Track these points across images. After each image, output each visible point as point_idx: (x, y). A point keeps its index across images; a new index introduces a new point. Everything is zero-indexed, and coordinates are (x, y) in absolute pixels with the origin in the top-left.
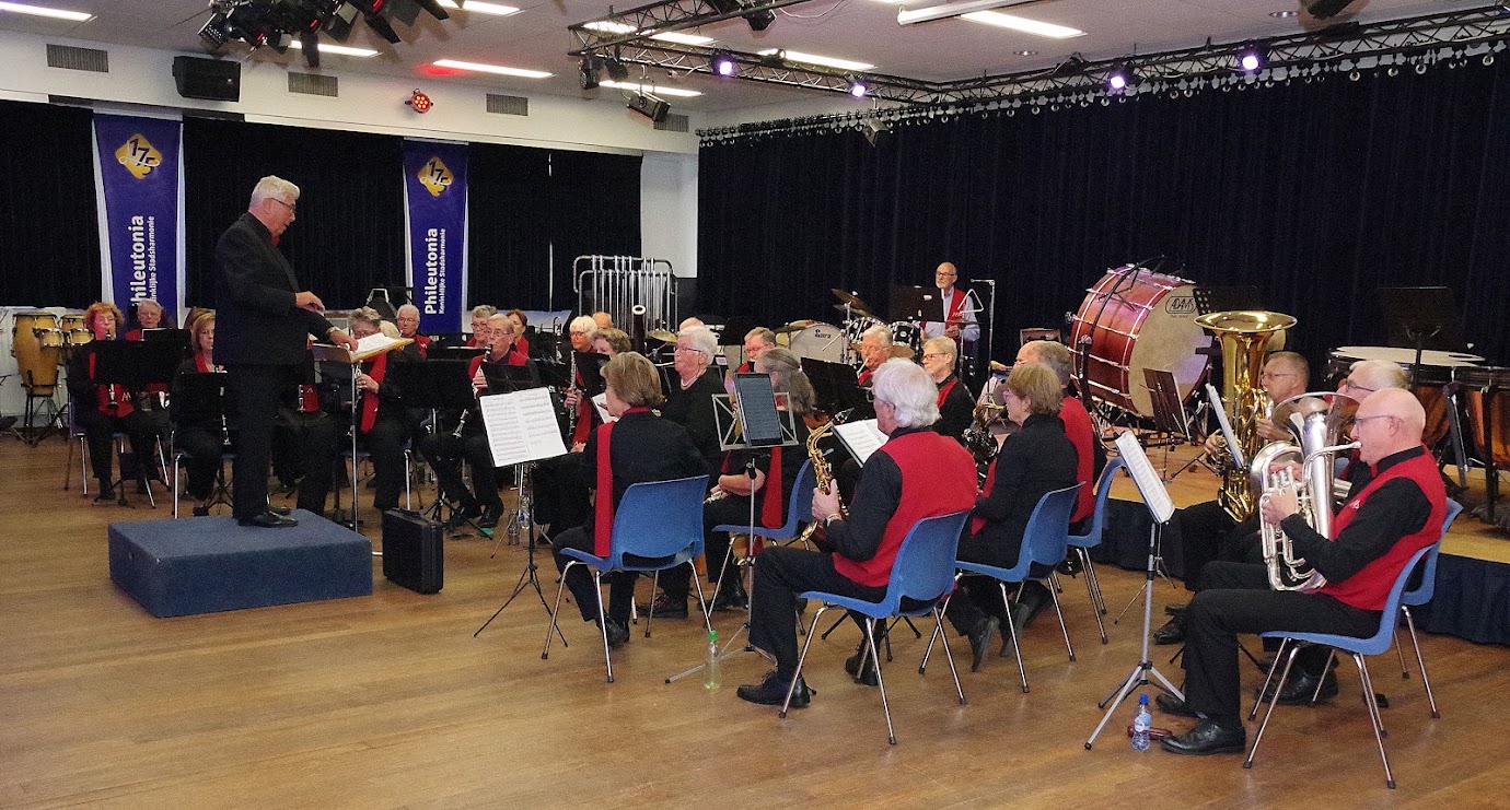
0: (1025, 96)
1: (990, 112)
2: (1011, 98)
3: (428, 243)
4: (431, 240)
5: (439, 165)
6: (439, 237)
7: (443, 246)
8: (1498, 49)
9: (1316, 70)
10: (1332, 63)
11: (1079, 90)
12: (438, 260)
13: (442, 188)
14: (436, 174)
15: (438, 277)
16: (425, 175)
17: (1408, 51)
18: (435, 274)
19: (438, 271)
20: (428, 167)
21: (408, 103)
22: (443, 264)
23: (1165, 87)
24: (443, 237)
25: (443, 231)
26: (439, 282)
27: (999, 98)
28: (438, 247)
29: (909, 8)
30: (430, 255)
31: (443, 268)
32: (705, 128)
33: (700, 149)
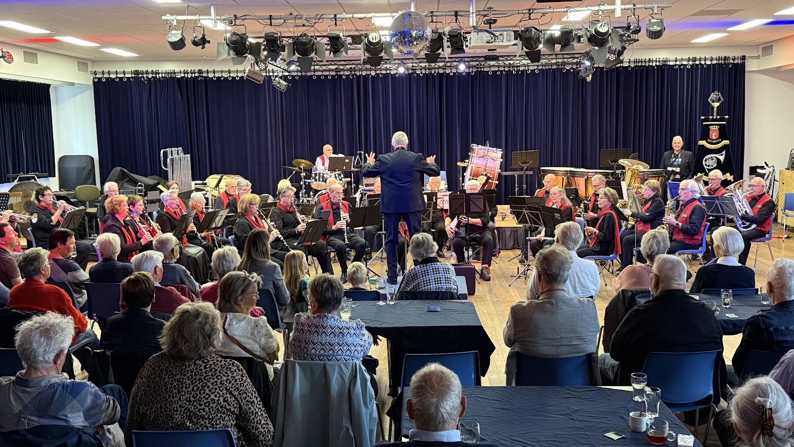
1: (318, 76)
8: (540, 68)
9: (475, 70)
10: (481, 68)
11: (366, 70)
17: (510, 66)
23: (411, 71)
32: (99, 70)
33: (94, 83)
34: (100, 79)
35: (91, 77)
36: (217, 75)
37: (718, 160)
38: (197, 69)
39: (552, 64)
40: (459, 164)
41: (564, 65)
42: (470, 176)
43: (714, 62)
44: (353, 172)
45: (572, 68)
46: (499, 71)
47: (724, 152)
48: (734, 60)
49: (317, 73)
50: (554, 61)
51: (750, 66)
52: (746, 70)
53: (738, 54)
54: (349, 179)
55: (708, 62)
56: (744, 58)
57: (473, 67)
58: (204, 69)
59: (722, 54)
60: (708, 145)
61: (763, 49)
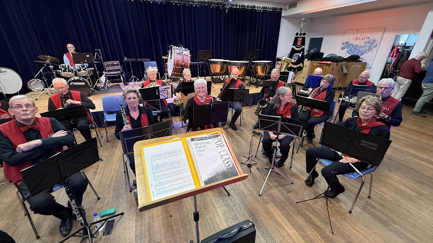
37: (299, 56)
39: (206, 2)
41: (211, 4)
42: (174, 66)
43: (271, 10)
45: (215, 6)
46: (178, 3)
47: (302, 52)
48: (278, 10)
51: (283, 14)
53: (278, 7)
55: (269, 10)
56: (281, 9)
59: (275, 6)
60: (296, 49)
61: (290, 5)
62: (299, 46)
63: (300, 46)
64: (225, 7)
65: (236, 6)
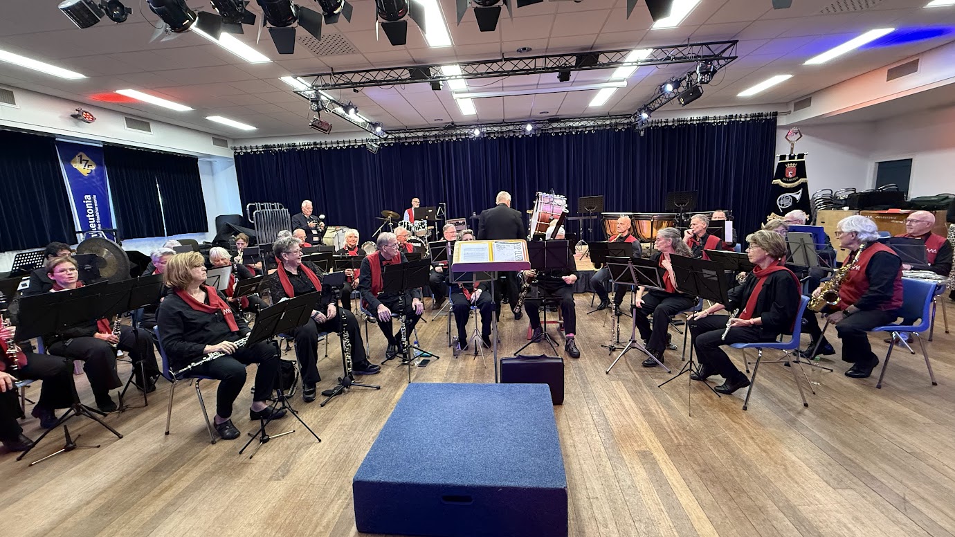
0: (424, 137)
1: (408, 143)
2: (418, 137)
3: (85, 203)
4: (87, 202)
5: (85, 157)
6: (92, 200)
7: (96, 205)
8: (596, 129)
9: (540, 132)
10: (545, 130)
11: (448, 135)
12: (95, 214)
13: (89, 171)
14: (84, 163)
15: (96, 223)
16: (76, 162)
17: (570, 127)
18: (94, 221)
19: (96, 220)
20: (77, 158)
21: (74, 116)
22: (98, 215)
23: (486, 135)
24: (95, 200)
25: (95, 196)
26: (97, 226)
27: (413, 137)
28: (93, 206)
29: (456, 93)
30: (88, 211)
31: (98, 218)
32: (238, 146)
33: (235, 156)
34: (239, 153)
35: (233, 152)
36: (328, 146)
37: (794, 199)
38: (312, 142)
39: (606, 125)
40: (528, 212)
43: (748, 119)
44: (436, 221)
45: (623, 128)
46: (561, 132)
47: (800, 191)
48: (765, 116)
49: (408, 141)
50: (608, 122)
51: (782, 121)
52: (778, 124)
53: (771, 110)
54: (433, 227)
55: (743, 120)
56: (776, 114)
57: (539, 129)
58: (318, 142)
59: (756, 111)
60: (784, 185)
61: (796, 105)
62: (790, 180)
63: (794, 179)
64: (637, 128)
65: (665, 122)
